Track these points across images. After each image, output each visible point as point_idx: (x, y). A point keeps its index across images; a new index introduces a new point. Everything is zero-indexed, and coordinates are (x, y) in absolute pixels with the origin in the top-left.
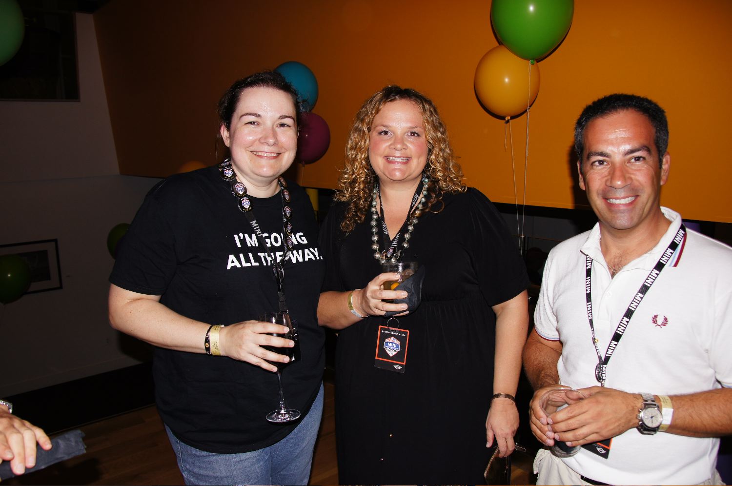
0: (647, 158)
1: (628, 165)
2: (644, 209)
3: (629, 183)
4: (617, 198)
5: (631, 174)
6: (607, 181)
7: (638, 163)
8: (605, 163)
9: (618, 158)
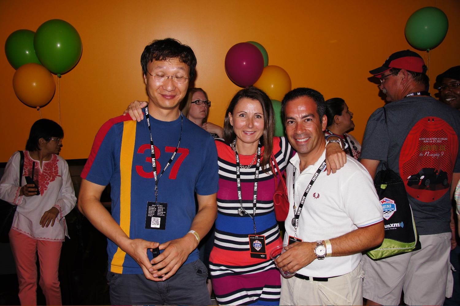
0: (312, 119)
1: (304, 123)
2: (313, 144)
3: (304, 132)
4: (299, 139)
5: (305, 127)
6: (294, 131)
7: (309, 122)
8: (294, 122)
9: (299, 120)
